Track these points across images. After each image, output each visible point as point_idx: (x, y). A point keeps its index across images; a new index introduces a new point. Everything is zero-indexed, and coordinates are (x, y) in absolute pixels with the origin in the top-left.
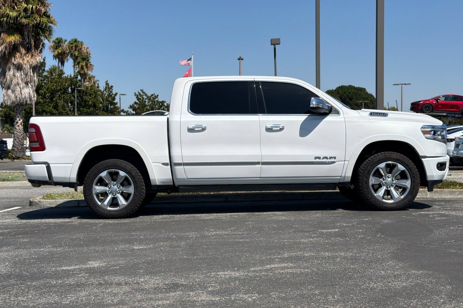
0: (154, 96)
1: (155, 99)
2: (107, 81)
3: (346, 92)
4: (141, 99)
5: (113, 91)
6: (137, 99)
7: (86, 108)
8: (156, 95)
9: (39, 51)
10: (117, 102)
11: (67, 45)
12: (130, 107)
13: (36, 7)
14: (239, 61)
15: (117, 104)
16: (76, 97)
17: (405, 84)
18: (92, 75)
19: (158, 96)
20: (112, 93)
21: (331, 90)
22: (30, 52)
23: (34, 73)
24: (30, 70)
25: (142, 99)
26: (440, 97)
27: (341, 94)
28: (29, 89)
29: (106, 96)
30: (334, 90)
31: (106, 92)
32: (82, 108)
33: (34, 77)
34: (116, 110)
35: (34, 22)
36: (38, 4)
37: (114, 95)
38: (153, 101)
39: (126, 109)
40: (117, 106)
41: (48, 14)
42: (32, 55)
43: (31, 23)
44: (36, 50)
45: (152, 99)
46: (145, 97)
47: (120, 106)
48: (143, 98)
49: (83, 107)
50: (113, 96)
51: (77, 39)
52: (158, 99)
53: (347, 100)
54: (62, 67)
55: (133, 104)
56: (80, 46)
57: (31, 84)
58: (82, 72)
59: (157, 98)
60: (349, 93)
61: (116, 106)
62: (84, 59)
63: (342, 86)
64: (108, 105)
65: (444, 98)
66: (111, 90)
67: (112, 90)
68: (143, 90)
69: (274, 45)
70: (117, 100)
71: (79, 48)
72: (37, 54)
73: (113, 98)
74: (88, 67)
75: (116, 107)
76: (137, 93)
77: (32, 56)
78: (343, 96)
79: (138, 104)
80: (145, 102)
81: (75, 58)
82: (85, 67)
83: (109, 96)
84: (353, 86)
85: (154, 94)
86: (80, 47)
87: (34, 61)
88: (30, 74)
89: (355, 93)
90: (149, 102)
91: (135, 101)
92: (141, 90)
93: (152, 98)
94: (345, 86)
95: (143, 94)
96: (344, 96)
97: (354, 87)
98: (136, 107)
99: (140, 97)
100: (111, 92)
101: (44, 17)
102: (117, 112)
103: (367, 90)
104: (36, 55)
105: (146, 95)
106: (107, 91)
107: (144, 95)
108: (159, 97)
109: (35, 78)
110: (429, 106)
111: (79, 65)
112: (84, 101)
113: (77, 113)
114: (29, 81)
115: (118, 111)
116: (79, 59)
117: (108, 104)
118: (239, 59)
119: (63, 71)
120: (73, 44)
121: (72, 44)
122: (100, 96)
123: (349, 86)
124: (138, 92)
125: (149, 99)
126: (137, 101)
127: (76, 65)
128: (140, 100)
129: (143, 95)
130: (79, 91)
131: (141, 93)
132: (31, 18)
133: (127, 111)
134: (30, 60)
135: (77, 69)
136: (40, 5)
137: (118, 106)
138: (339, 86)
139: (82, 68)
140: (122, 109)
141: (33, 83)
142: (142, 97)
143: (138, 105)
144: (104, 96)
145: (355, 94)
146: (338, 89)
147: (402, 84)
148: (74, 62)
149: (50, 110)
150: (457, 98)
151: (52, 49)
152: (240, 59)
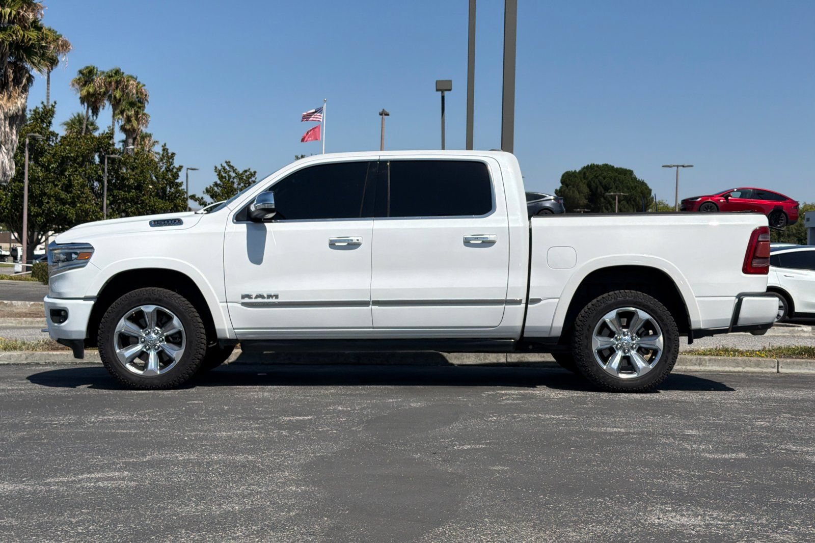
0: (248, 173)
1: (251, 178)
2: (165, 145)
3: (598, 176)
4: (225, 178)
5: (175, 161)
6: (218, 177)
7: (125, 191)
8: (252, 171)
9: (21, 89)
10: (182, 182)
11: (102, 79)
12: (205, 192)
13: (19, 13)
14: (381, 117)
15: (181, 186)
16: (106, 170)
17: (683, 166)
18: (146, 133)
19: (255, 172)
20: (172, 166)
21: (572, 171)
22: (5, 91)
23: (11, 129)
24: (5, 123)
25: (227, 178)
26: (733, 191)
27: (590, 179)
28: (3, 155)
29: (162, 170)
30: (577, 171)
31: (163, 163)
32: (116, 191)
33: (12, 134)
34: (179, 196)
35: (13, 38)
36: (22, 8)
37: (178, 169)
38: (247, 182)
39: (199, 195)
40: (182, 189)
41: (39, 24)
42: (9, 95)
43: (7, 41)
44: (16, 88)
45: (245, 178)
46: (233, 174)
47: (187, 190)
48: (230, 176)
49: (119, 189)
50: (175, 170)
51: (120, 70)
52: (256, 178)
53: (599, 190)
54: (95, 117)
55: (212, 186)
56: (126, 81)
57: (6, 146)
58: (128, 127)
59: (254, 177)
60: (604, 178)
61: (180, 188)
62: (132, 104)
63: (591, 164)
64: (166, 187)
65: (739, 194)
66: (171, 160)
67: (173, 160)
68: (229, 162)
69: (442, 91)
70: (181, 178)
71: (123, 86)
72: (19, 95)
73: (175, 174)
74: (138, 119)
75: (179, 190)
76: (219, 168)
77: (10, 97)
78: (592, 182)
79: (221, 187)
80: (233, 183)
81: (116, 104)
82: (133, 119)
83: (167, 171)
84: (610, 165)
85: (249, 169)
86: (126, 83)
87: (11, 106)
88: (5, 129)
89: (613, 177)
90: (239, 184)
91: (215, 181)
92: (226, 162)
93: (245, 176)
94: (598, 166)
95: (230, 169)
96: (594, 182)
97: (613, 167)
98: (216, 192)
99: (224, 175)
100: (172, 164)
101: (32, 29)
102: (180, 199)
103: (634, 174)
104: (16, 95)
105: (234, 171)
106: (164, 161)
107: (232, 171)
108: (257, 175)
109: (14, 137)
110: (711, 207)
111: (122, 115)
112: (120, 179)
113: (107, 199)
114: (3, 141)
115: (183, 197)
116: (124, 105)
117: (165, 185)
118: (381, 114)
119: (95, 124)
120: (112, 76)
121: (110, 77)
122: (152, 170)
123: (604, 165)
124: (222, 166)
125: (240, 179)
126: (219, 182)
127: (118, 114)
128: (224, 180)
129: (229, 171)
130: (113, 161)
131: (227, 167)
132: (8, 32)
133: (200, 198)
134: (5, 104)
135: (120, 121)
136: (24, 9)
137: (184, 189)
138: (586, 165)
139: (128, 120)
140: (190, 194)
141: (10, 145)
142: (228, 175)
143: (219, 188)
144: (159, 170)
145: (615, 180)
146: (585, 170)
147: (678, 166)
148: (114, 109)
149: (55, 192)
150: (762, 194)
151: (77, 86)
152: (384, 114)
